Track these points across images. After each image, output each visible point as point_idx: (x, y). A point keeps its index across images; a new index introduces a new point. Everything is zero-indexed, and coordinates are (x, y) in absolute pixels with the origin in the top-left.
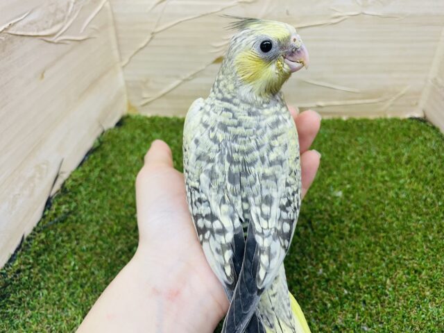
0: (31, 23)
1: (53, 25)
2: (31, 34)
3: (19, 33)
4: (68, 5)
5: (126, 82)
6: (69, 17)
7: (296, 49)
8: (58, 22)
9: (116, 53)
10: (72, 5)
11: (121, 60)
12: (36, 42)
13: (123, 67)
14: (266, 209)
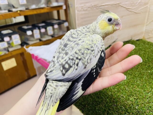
0: (125, 4)
1: (130, 6)
2: (124, 6)
3: (121, 5)
4: (137, 3)
5: (146, 30)
6: (136, 6)
7: (119, 23)
8: (132, 6)
9: (146, 20)
10: (138, 3)
11: (147, 23)
12: (125, 9)
13: (146, 25)
14: (64, 56)
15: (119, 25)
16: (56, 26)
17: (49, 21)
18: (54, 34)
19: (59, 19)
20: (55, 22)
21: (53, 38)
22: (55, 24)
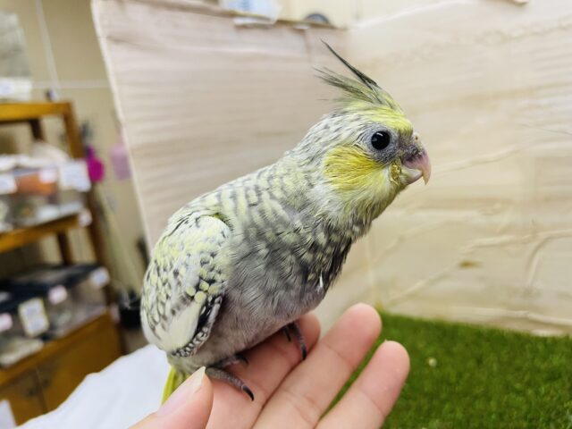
15: (420, 157)
16: (58, 295)
17: (23, 279)
18: (52, 326)
19: (66, 261)
20: (50, 277)
21: (51, 345)
22: (54, 285)
